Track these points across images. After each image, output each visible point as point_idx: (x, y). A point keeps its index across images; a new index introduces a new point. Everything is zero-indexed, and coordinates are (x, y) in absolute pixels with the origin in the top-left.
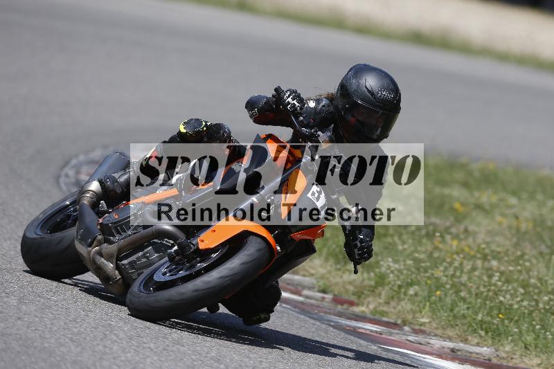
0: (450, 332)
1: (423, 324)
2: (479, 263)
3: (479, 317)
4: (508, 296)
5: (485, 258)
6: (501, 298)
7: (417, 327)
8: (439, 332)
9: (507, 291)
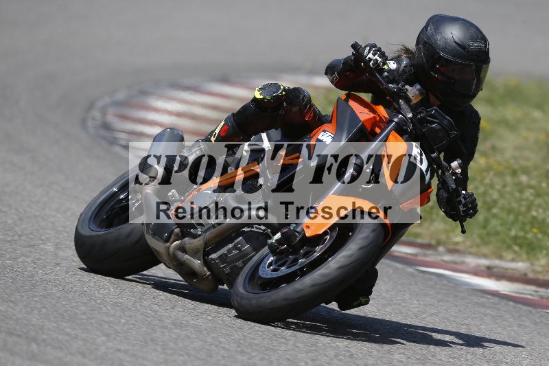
0: (484, 250)
1: (457, 243)
2: (509, 179)
3: (513, 233)
4: (541, 211)
5: (514, 173)
6: (534, 213)
7: (451, 247)
8: (474, 250)
9: (539, 206)
